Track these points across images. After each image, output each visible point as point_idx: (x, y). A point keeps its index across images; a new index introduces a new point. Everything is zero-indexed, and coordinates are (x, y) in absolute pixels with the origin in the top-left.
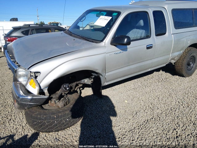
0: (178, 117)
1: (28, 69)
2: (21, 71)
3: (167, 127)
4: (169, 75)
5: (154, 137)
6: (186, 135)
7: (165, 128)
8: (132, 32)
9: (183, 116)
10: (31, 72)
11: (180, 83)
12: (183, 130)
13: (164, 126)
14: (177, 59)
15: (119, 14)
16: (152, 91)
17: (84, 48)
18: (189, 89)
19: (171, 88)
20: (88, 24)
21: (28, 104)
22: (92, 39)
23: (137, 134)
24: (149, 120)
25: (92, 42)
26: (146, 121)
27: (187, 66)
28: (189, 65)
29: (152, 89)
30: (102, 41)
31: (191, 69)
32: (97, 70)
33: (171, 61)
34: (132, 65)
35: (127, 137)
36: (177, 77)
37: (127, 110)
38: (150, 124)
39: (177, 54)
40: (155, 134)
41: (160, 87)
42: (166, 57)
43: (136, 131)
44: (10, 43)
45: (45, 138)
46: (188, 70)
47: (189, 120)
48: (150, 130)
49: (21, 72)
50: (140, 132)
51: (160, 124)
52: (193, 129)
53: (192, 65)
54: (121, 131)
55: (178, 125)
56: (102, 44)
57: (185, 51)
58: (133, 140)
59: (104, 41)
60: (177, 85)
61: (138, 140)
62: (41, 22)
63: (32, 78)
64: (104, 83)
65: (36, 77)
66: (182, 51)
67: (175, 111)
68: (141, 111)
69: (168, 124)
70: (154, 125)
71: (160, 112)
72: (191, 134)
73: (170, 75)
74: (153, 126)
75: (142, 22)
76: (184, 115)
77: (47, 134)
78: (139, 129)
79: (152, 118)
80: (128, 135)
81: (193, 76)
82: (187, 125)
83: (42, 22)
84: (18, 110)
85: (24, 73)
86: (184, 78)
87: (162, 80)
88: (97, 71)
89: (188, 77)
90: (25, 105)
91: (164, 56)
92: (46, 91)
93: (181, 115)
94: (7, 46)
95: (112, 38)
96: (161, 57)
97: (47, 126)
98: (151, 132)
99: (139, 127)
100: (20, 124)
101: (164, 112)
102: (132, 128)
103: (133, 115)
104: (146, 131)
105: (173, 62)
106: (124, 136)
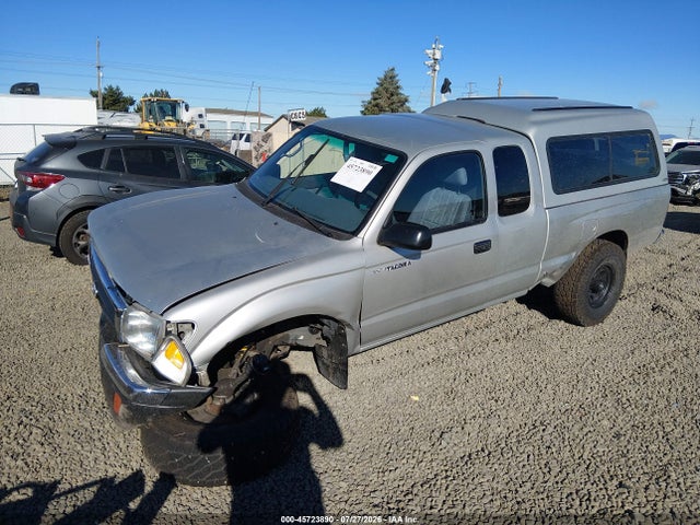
0: (549, 447)
1: (162, 315)
2: (136, 317)
3: (518, 474)
4: (538, 316)
5: (486, 500)
6: (564, 496)
7: (514, 477)
8: (434, 198)
9: (562, 445)
10: (168, 322)
11: (566, 345)
12: (557, 483)
13: (512, 471)
14: (558, 274)
15: (402, 160)
16: (485, 369)
17: (305, 254)
18: (591, 367)
19: (539, 360)
20: (283, 117)
21: (155, 409)
22: (327, 225)
23: (443, 492)
24: (474, 456)
25: (328, 235)
26: (466, 459)
27: (590, 294)
28: (595, 289)
29: (485, 363)
30: (355, 233)
31: (602, 303)
32: (339, 313)
33: (544, 280)
34: (434, 296)
35: (417, 499)
36: (562, 324)
37: (417, 425)
38: (476, 466)
39: (560, 261)
40: (488, 493)
41: (510, 358)
42: (529, 271)
43: (439, 483)
44: (37, 192)
45: (204, 501)
46: (591, 304)
47: (577, 457)
48: (476, 480)
49: (138, 318)
50: (451, 487)
51: (502, 466)
52: (583, 481)
53: (605, 292)
54: (401, 483)
55: (546, 470)
56: (356, 242)
57: (583, 253)
58: (431, 508)
59: (361, 235)
60: (557, 350)
61: (445, 507)
62: (111, 88)
63: (172, 340)
64: (355, 346)
65: (180, 335)
66: (574, 254)
67: (544, 430)
68: (454, 430)
69: (521, 465)
70: (486, 469)
71: (506, 433)
72: (577, 492)
73: (542, 318)
74: (484, 471)
75: (462, 175)
76: (566, 443)
77: (206, 491)
78: (447, 477)
79: (483, 450)
80: (420, 494)
81: (609, 324)
82: (570, 470)
83: (114, 87)
84: (124, 424)
85: (149, 323)
86: (582, 328)
87: (516, 332)
88: (338, 317)
89: (593, 325)
90: (149, 412)
91: (520, 269)
92: (203, 374)
93: (557, 444)
94: (27, 202)
95: (383, 228)
96: (511, 272)
97: (209, 469)
98: (479, 488)
99: (449, 473)
100: (125, 462)
101: (515, 433)
102: (430, 476)
103: (434, 440)
104: (465, 483)
105: (548, 282)
106: (410, 497)
